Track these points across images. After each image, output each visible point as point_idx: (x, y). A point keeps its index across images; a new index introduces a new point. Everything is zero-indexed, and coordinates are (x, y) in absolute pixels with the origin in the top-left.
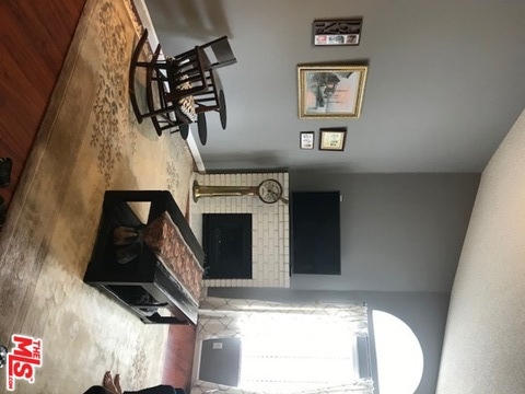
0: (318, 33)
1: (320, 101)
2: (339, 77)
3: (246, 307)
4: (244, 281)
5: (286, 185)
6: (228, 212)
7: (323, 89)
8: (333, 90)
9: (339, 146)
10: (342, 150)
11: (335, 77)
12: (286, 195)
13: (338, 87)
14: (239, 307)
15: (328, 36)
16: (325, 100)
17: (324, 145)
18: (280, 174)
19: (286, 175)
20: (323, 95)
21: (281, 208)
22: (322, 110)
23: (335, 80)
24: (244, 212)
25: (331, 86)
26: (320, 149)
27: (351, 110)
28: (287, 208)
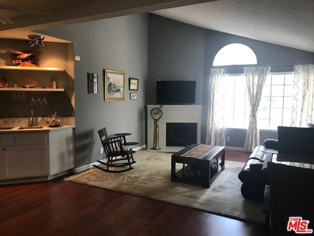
0: (93, 92)
1: (118, 91)
2: (109, 82)
3: (211, 125)
4: (198, 126)
5: (153, 106)
6: (165, 134)
7: (114, 90)
8: (114, 85)
9: (136, 81)
10: (138, 80)
11: (109, 84)
12: (158, 106)
13: (113, 83)
14: (210, 129)
15: (94, 88)
16: (118, 88)
17: (136, 88)
18: (148, 109)
19: (148, 106)
20: (116, 89)
21: (164, 109)
22: (122, 90)
23: (110, 84)
24: (166, 126)
25: (113, 86)
26: (137, 90)
27: (122, 76)
28: (164, 106)
